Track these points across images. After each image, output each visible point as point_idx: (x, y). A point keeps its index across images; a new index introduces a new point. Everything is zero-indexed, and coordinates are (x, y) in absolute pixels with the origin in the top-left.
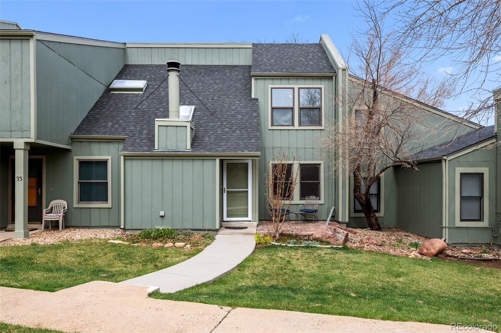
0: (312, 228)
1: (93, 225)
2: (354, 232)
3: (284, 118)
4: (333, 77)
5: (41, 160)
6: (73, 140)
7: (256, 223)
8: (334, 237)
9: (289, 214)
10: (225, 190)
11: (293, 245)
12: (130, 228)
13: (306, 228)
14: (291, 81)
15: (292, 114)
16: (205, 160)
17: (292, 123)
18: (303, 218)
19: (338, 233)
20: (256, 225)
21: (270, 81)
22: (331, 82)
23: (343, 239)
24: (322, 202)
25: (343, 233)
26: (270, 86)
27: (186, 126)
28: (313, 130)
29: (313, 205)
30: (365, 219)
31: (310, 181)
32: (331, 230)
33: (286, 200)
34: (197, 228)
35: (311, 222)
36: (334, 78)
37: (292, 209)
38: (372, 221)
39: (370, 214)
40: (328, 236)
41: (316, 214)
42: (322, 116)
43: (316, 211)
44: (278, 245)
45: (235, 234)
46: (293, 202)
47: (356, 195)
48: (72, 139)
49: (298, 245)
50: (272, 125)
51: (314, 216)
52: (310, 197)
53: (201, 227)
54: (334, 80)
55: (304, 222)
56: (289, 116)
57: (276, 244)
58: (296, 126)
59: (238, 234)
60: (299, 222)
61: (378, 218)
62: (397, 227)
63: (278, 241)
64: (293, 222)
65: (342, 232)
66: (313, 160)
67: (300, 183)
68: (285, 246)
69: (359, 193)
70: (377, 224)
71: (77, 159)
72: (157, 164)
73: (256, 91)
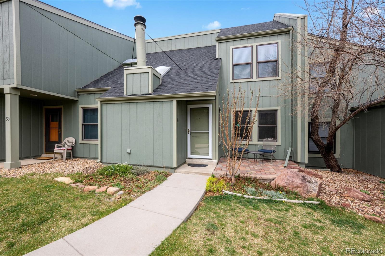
0: (272, 171)
1: (91, 156)
2: (320, 176)
3: (244, 73)
4: (289, 31)
5: (61, 109)
6: (79, 94)
7: (216, 161)
8: (304, 187)
9: (248, 153)
10: (189, 132)
11: (251, 197)
12: (106, 162)
13: (265, 169)
14: (250, 41)
15: (251, 68)
16: (163, 102)
17: (251, 76)
18: (262, 157)
19: (309, 182)
20: (216, 163)
21: (232, 43)
22: (287, 36)
23: (317, 190)
24: (279, 143)
25: (317, 182)
26: (231, 47)
27: (148, 72)
28: (270, 80)
29: (270, 145)
30: (322, 159)
31: (267, 125)
32: (299, 178)
33: (243, 140)
34: (157, 165)
35: (269, 161)
36: (291, 31)
37: (251, 149)
38: (331, 162)
39: (329, 156)
40: (295, 186)
41: (274, 154)
42: (278, 68)
43: (274, 151)
44: (232, 195)
45: (192, 173)
46: (250, 143)
47: (314, 138)
48: (78, 92)
49: (258, 198)
50: (233, 79)
51: (272, 156)
52: (267, 139)
53: (160, 165)
54: (291, 34)
55: (263, 161)
56: (248, 70)
57: (230, 193)
58: (255, 78)
59: (194, 173)
60: (258, 160)
61: (337, 159)
62: (354, 168)
63: (233, 187)
64: (252, 160)
65: (314, 181)
66: (270, 107)
67: (258, 126)
68: (241, 197)
69: (316, 136)
70: (338, 166)
71: (81, 108)
72: (125, 107)
73: (219, 52)
